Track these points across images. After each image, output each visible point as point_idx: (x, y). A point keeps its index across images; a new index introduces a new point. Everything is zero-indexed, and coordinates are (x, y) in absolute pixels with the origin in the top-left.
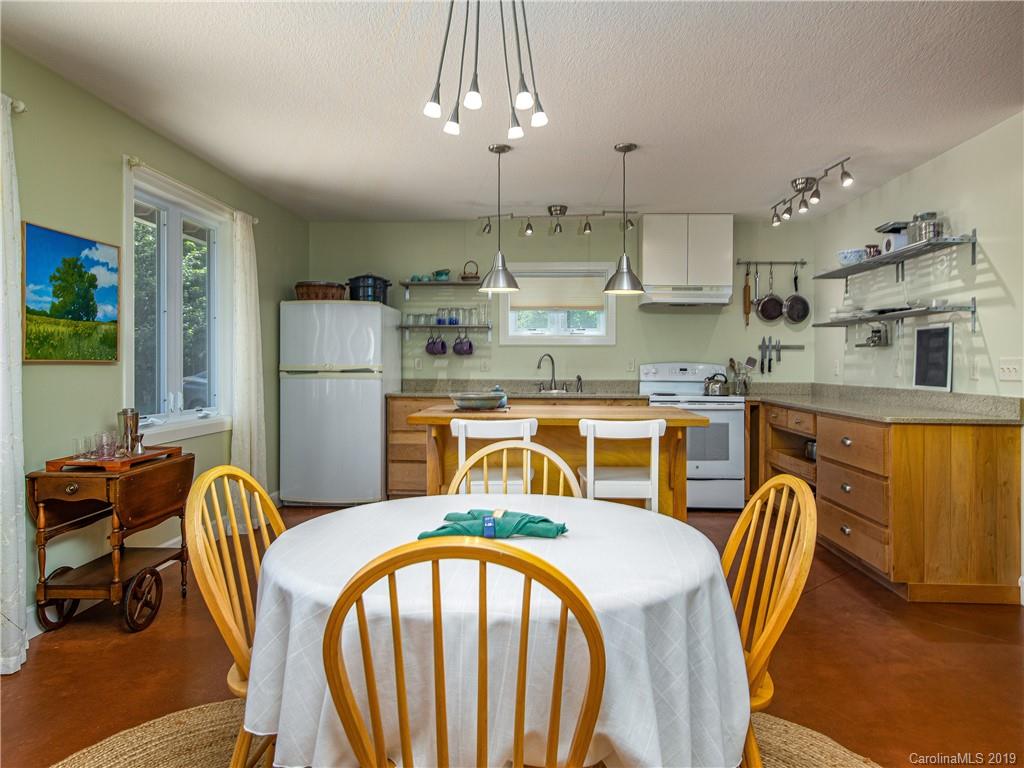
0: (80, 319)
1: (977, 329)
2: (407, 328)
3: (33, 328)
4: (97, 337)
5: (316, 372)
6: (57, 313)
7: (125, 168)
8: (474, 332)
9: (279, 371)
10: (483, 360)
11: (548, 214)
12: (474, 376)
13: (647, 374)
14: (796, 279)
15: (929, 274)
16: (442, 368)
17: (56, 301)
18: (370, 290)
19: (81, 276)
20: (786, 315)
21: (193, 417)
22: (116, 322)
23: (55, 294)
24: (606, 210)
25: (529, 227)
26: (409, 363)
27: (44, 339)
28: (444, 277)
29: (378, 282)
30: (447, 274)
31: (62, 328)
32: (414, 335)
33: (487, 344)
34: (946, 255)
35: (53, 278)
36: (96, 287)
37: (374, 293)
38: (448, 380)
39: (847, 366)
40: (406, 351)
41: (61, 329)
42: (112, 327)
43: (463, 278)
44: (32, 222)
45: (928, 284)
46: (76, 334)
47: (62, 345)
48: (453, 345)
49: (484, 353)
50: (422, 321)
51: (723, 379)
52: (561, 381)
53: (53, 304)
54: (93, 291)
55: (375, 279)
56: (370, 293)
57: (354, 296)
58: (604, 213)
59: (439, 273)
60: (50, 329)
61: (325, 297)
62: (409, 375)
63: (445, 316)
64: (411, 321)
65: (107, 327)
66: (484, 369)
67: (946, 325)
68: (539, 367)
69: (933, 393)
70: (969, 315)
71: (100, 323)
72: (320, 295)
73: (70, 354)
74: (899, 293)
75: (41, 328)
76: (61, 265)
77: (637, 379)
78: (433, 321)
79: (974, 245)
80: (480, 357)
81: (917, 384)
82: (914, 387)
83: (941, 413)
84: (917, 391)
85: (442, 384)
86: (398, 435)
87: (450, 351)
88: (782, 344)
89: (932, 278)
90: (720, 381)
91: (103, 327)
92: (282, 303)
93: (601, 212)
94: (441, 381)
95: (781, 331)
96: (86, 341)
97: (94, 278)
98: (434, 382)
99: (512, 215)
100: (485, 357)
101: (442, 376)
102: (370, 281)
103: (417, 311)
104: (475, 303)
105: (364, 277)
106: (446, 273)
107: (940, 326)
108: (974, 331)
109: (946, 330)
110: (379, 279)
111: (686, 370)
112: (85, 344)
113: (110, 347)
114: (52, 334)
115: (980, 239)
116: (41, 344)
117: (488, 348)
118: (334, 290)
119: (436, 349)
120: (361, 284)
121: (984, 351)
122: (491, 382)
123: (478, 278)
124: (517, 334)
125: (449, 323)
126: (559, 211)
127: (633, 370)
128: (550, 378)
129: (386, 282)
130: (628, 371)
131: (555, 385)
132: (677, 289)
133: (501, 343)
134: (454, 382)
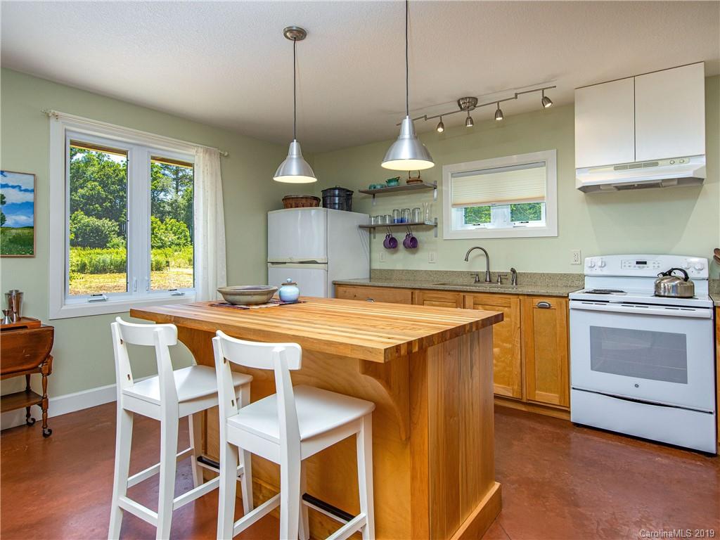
2: (374, 228)
4: (5, 238)
5: (285, 263)
9: (267, 263)
10: (430, 253)
11: (459, 108)
12: (422, 267)
13: (592, 267)
16: (398, 260)
18: (337, 199)
22: (33, 228)
24: (518, 91)
25: (441, 125)
26: (376, 255)
28: (394, 184)
29: (343, 192)
30: (398, 181)
32: (377, 233)
33: (434, 239)
36: (4, 203)
37: (340, 202)
38: (403, 271)
40: (373, 246)
42: (27, 231)
43: (407, 182)
48: (402, 241)
49: (430, 246)
50: (380, 221)
51: (682, 275)
52: (495, 273)
55: (339, 189)
56: (337, 202)
57: (325, 205)
58: (516, 95)
59: (390, 181)
62: (376, 266)
64: (373, 222)
65: (20, 231)
66: (432, 261)
68: (467, 258)
71: (10, 228)
72: (294, 204)
77: (582, 273)
78: (388, 221)
80: (429, 250)
85: (398, 274)
87: (401, 246)
90: (678, 279)
91: (14, 231)
92: (269, 213)
93: (514, 96)
94: (397, 271)
98: (393, 271)
100: (432, 250)
102: (337, 192)
105: (333, 189)
106: (396, 179)
110: (343, 189)
111: (645, 263)
113: (23, 245)
117: (436, 242)
120: (330, 194)
122: (437, 272)
123: (421, 181)
124: (463, 229)
125: (398, 222)
126: (469, 103)
127: (579, 262)
128: (485, 270)
129: (349, 191)
130: (573, 264)
131: (489, 277)
132: (618, 167)
133: (444, 238)
134: (407, 272)
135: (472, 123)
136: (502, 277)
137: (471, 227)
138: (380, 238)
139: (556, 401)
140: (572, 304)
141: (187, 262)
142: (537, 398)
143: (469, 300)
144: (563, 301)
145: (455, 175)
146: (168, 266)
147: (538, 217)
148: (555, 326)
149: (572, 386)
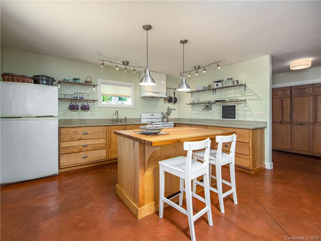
1: (247, 105)
5: (20, 117)
10: (92, 112)
11: (122, 64)
12: (88, 117)
13: (144, 116)
14: (174, 93)
15: (227, 93)
16: (75, 115)
20: (173, 101)
25: (117, 67)
28: (77, 81)
29: (49, 79)
30: (79, 80)
33: (93, 106)
34: (234, 89)
39: (191, 114)
43: (85, 82)
45: (227, 95)
48: (81, 106)
49: (93, 110)
52: (120, 119)
55: (48, 77)
59: (75, 79)
62: (60, 118)
64: (62, 96)
66: (92, 115)
67: (235, 105)
69: (230, 120)
70: (244, 102)
74: (214, 97)
77: (140, 118)
78: (72, 97)
79: (245, 86)
81: (222, 118)
82: (222, 119)
83: (233, 125)
84: (223, 120)
86: (64, 143)
87: (79, 109)
88: (172, 108)
89: (228, 94)
93: (138, 67)
95: (171, 105)
98: (72, 120)
99: (111, 62)
101: (75, 118)
102: (45, 78)
103: (65, 93)
105: (42, 76)
107: (233, 105)
108: (245, 106)
109: (235, 106)
111: (153, 115)
115: (247, 85)
117: (94, 108)
118: (28, 79)
119: (73, 108)
120: (41, 78)
121: (250, 110)
122: (95, 120)
123: (92, 83)
124: (103, 103)
125: (79, 98)
126: (126, 63)
131: (117, 120)
132: (153, 92)
133: (98, 106)
134: (81, 120)
135: (126, 70)
136: (122, 120)
137: (106, 103)
138: (68, 104)
143: (128, 127)
145: (103, 83)
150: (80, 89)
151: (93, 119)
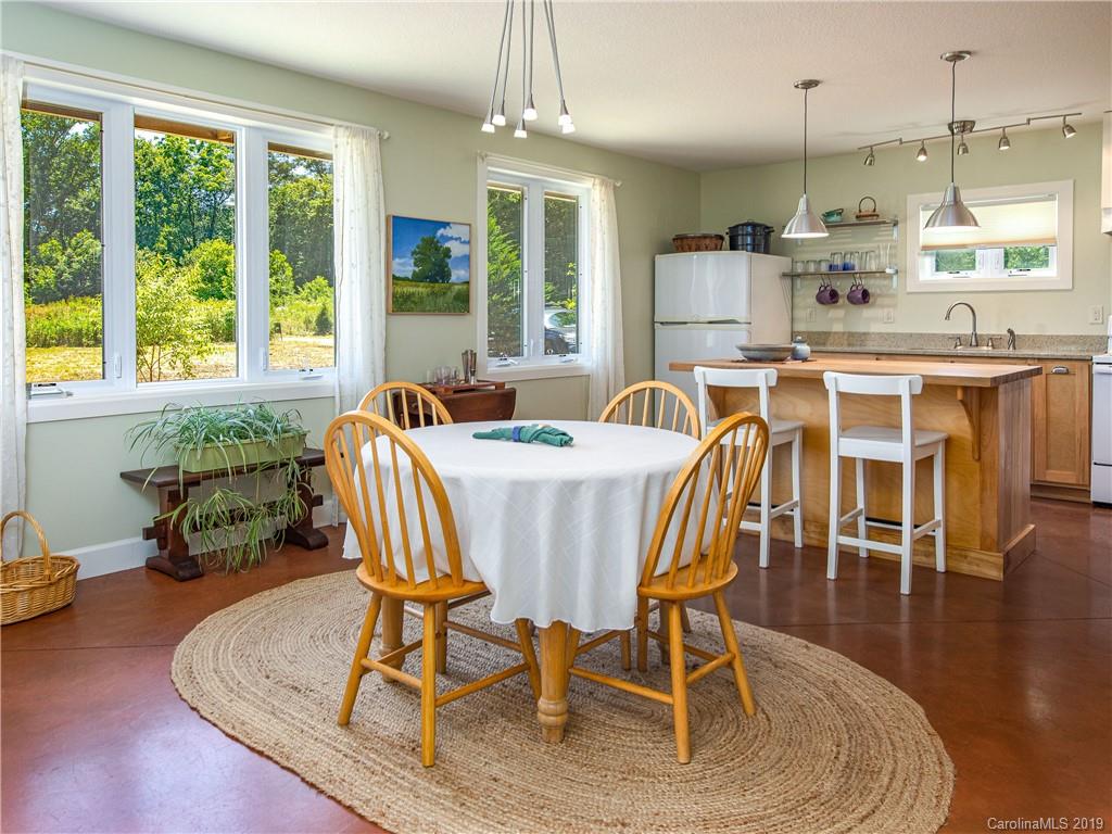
0: (437, 281)
2: (799, 275)
3: (399, 290)
4: (451, 295)
6: (417, 278)
7: (479, 160)
8: (876, 278)
9: (653, 322)
10: (886, 310)
11: (950, 133)
12: (875, 328)
16: (837, 320)
17: (417, 269)
18: (749, 239)
19: (437, 249)
21: (555, 361)
22: (468, 283)
23: (416, 265)
24: (1031, 116)
25: (923, 151)
26: (800, 313)
27: (408, 297)
28: (835, 218)
29: (758, 228)
30: (839, 214)
31: (422, 289)
32: (806, 283)
33: (891, 291)
35: (413, 253)
36: (450, 257)
37: (754, 240)
38: (844, 333)
40: (797, 300)
41: (420, 289)
42: (465, 287)
43: (857, 217)
44: (396, 215)
46: (433, 293)
47: (422, 302)
48: (846, 293)
49: (886, 301)
50: (812, 268)
52: (988, 336)
53: (414, 272)
54: (448, 261)
55: (754, 226)
56: (749, 243)
57: (733, 247)
58: (1029, 120)
59: (830, 214)
60: (412, 290)
61: (698, 249)
62: (800, 327)
63: (838, 261)
64: (800, 269)
65: (460, 287)
66: (889, 320)
68: (948, 317)
71: (454, 284)
73: (428, 308)
75: (405, 290)
76: (420, 243)
78: (824, 268)
80: (882, 307)
85: (836, 337)
87: (844, 301)
91: (456, 287)
92: (657, 257)
93: (1025, 122)
94: (835, 333)
96: (442, 298)
97: (448, 250)
98: (828, 334)
99: (901, 140)
100: (889, 306)
101: (838, 328)
102: (749, 229)
104: (875, 245)
105: (743, 225)
106: (840, 212)
110: (760, 225)
112: (440, 301)
113: (463, 302)
114: (413, 294)
116: (405, 301)
117: (893, 296)
119: (829, 297)
120: (740, 232)
122: (895, 336)
123: (878, 216)
124: (933, 278)
127: (1100, 321)
128: (970, 331)
129: (768, 228)
130: (1092, 324)
131: (978, 340)
133: (909, 290)
134: (851, 334)
136: (993, 341)
137: (944, 276)
139: (1072, 480)
140: (1096, 368)
141: (302, 325)
142: (1049, 479)
144: (1085, 365)
146: (279, 331)
147: (1045, 263)
148: (1073, 394)
149: (1093, 462)
150: (850, 240)
151: (888, 334)
